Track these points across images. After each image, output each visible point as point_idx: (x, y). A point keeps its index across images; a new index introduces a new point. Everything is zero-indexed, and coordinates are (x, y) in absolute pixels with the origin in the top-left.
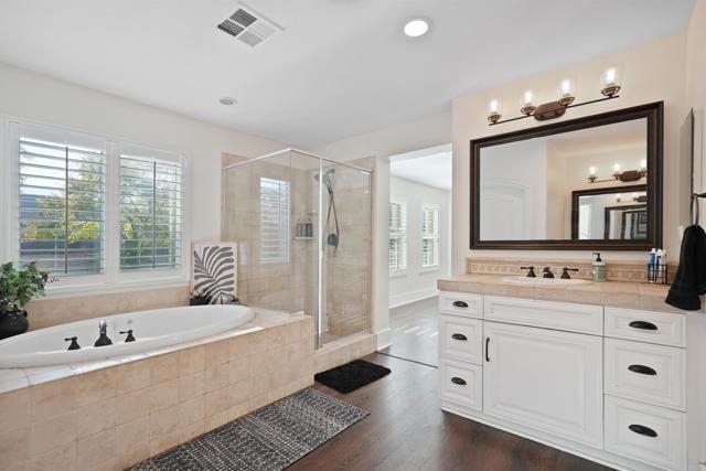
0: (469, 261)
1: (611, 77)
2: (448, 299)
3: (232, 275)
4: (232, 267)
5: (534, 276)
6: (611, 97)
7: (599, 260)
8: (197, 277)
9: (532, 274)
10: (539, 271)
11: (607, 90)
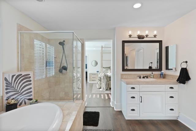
0: (122, 75)
1: (155, 33)
2: (129, 87)
3: (31, 88)
4: (31, 84)
5: (141, 78)
6: (155, 37)
7: (152, 74)
8: (7, 93)
9: (140, 78)
10: (142, 77)
11: (154, 36)
